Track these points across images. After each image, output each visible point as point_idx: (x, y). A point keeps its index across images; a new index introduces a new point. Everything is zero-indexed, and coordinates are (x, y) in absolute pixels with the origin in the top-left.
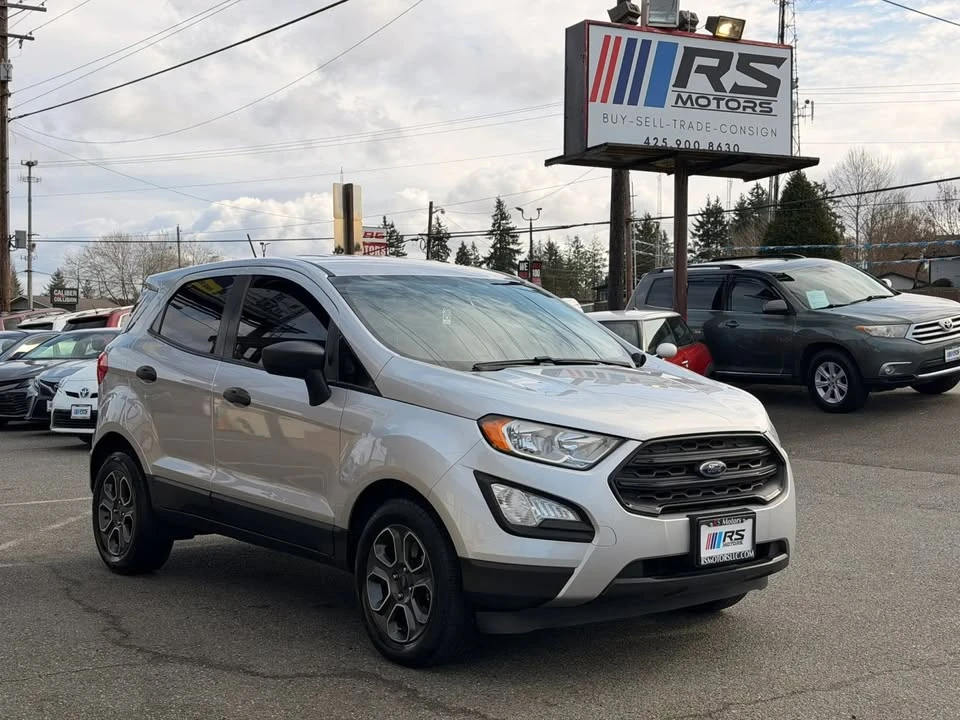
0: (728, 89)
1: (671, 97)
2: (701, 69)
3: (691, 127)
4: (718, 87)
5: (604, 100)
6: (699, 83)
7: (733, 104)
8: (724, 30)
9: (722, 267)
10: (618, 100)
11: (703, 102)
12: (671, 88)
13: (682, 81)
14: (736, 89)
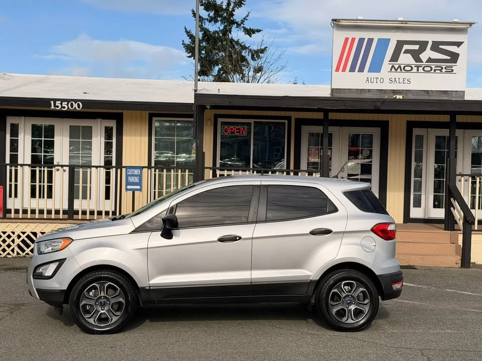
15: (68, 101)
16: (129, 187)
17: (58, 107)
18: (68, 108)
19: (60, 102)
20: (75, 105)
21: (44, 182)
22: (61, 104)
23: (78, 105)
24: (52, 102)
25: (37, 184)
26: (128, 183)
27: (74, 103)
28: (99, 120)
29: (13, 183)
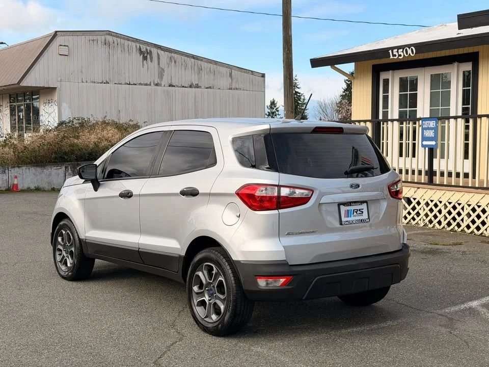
15: (402, 47)
16: (425, 143)
17: (395, 55)
18: (404, 55)
19: (396, 50)
20: (409, 51)
21: (409, 140)
22: (398, 52)
23: (412, 50)
24: (390, 51)
25: (404, 142)
26: (424, 139)
27: (408, 49)
28: (456, 64)
29: (385, 141)
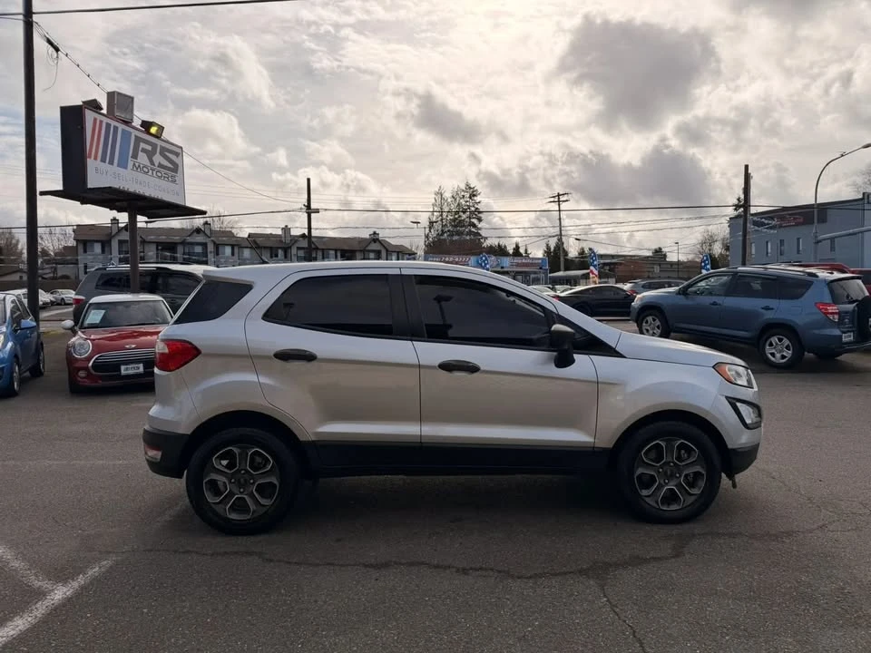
0: (156, 164)
1: (130, 164)
2: (144, 150)
3: (141, 183)
4: (152, 163)
5: (95, 158)
6: (143, 158)
7: (160, 175)
8: (153, 130)
9: (158, 268)
10: (103, 160)
11: (145, 169)
12: (130, 159)
13: (135, 156)
14: (160, 165)
